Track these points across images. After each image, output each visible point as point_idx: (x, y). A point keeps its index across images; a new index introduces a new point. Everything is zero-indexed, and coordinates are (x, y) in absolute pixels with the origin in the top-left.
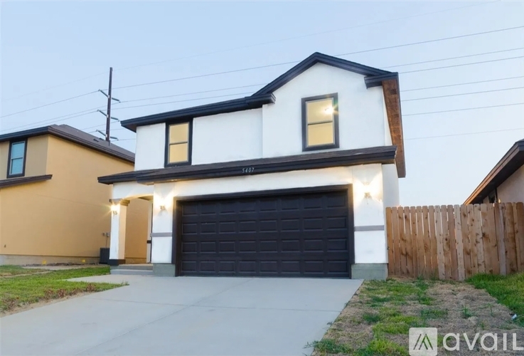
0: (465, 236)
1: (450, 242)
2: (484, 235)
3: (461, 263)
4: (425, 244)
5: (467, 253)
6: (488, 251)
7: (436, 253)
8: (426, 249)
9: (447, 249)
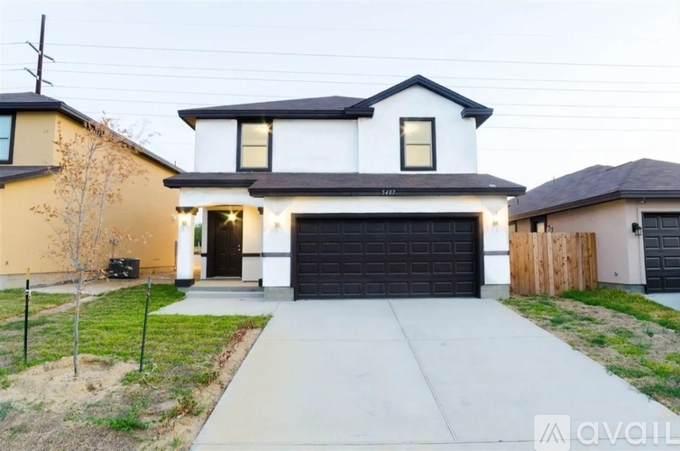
0: (555, 259)
1: (544, 264)
2: (568, 258)
3: (551, 281)
4: (526, 266)
5: (556, 272)
6: (571, 271)
7: (534, 273)
8: (526, 270)
9: (542, 270)
